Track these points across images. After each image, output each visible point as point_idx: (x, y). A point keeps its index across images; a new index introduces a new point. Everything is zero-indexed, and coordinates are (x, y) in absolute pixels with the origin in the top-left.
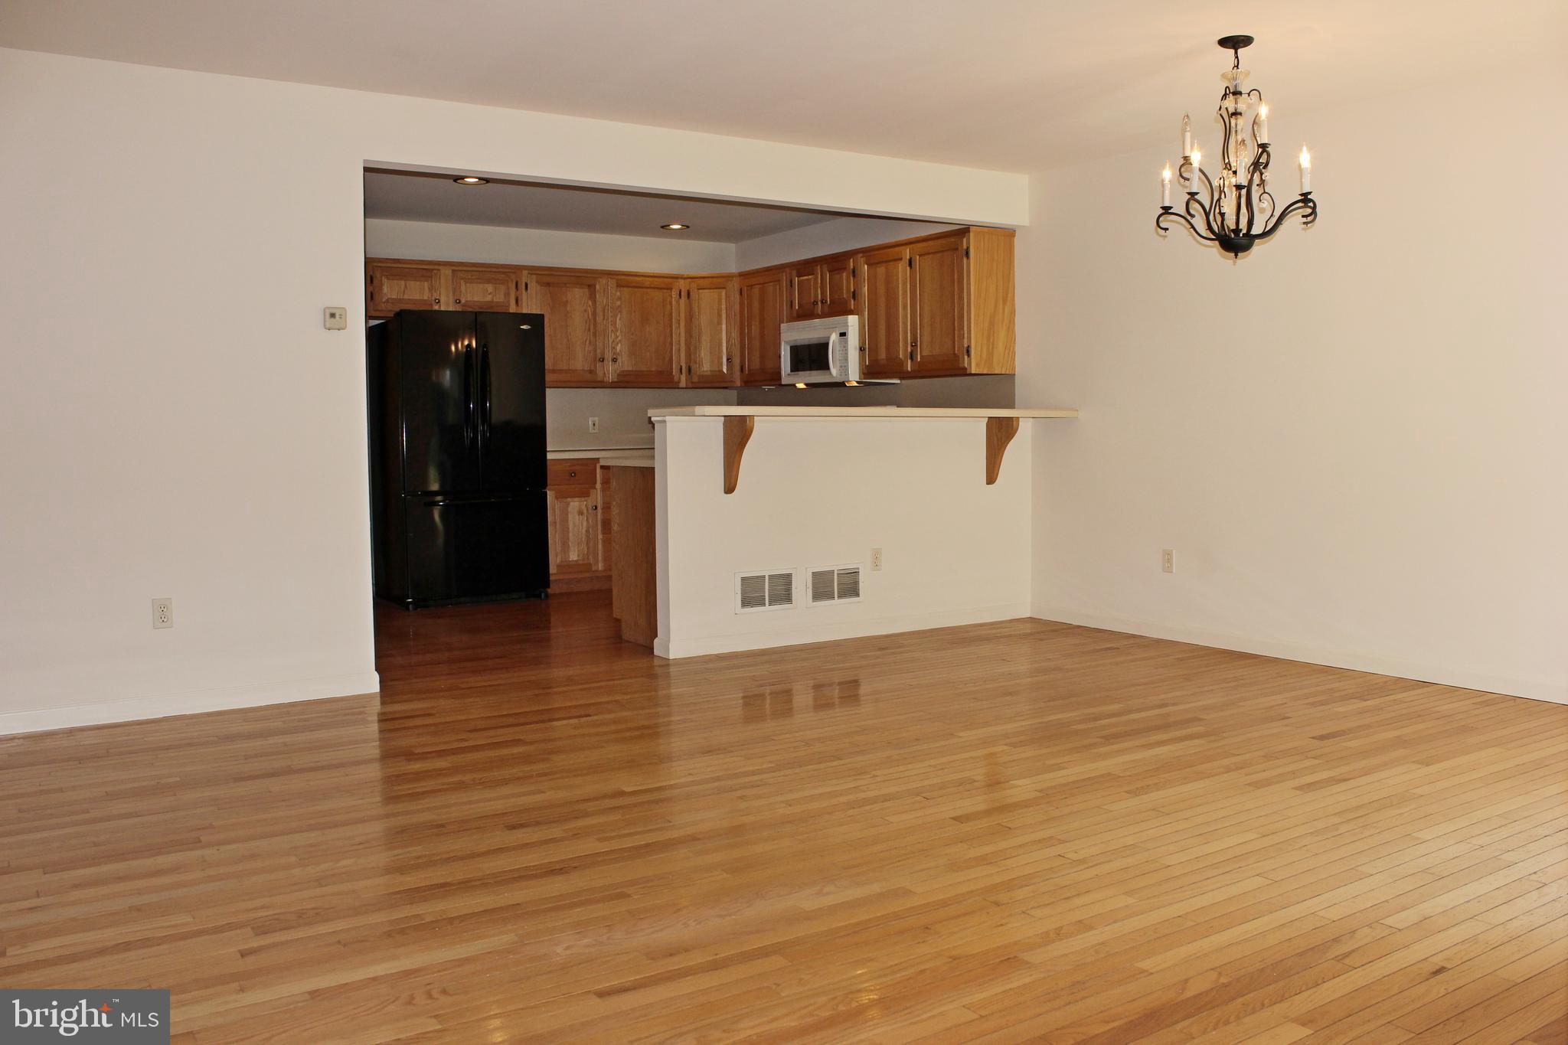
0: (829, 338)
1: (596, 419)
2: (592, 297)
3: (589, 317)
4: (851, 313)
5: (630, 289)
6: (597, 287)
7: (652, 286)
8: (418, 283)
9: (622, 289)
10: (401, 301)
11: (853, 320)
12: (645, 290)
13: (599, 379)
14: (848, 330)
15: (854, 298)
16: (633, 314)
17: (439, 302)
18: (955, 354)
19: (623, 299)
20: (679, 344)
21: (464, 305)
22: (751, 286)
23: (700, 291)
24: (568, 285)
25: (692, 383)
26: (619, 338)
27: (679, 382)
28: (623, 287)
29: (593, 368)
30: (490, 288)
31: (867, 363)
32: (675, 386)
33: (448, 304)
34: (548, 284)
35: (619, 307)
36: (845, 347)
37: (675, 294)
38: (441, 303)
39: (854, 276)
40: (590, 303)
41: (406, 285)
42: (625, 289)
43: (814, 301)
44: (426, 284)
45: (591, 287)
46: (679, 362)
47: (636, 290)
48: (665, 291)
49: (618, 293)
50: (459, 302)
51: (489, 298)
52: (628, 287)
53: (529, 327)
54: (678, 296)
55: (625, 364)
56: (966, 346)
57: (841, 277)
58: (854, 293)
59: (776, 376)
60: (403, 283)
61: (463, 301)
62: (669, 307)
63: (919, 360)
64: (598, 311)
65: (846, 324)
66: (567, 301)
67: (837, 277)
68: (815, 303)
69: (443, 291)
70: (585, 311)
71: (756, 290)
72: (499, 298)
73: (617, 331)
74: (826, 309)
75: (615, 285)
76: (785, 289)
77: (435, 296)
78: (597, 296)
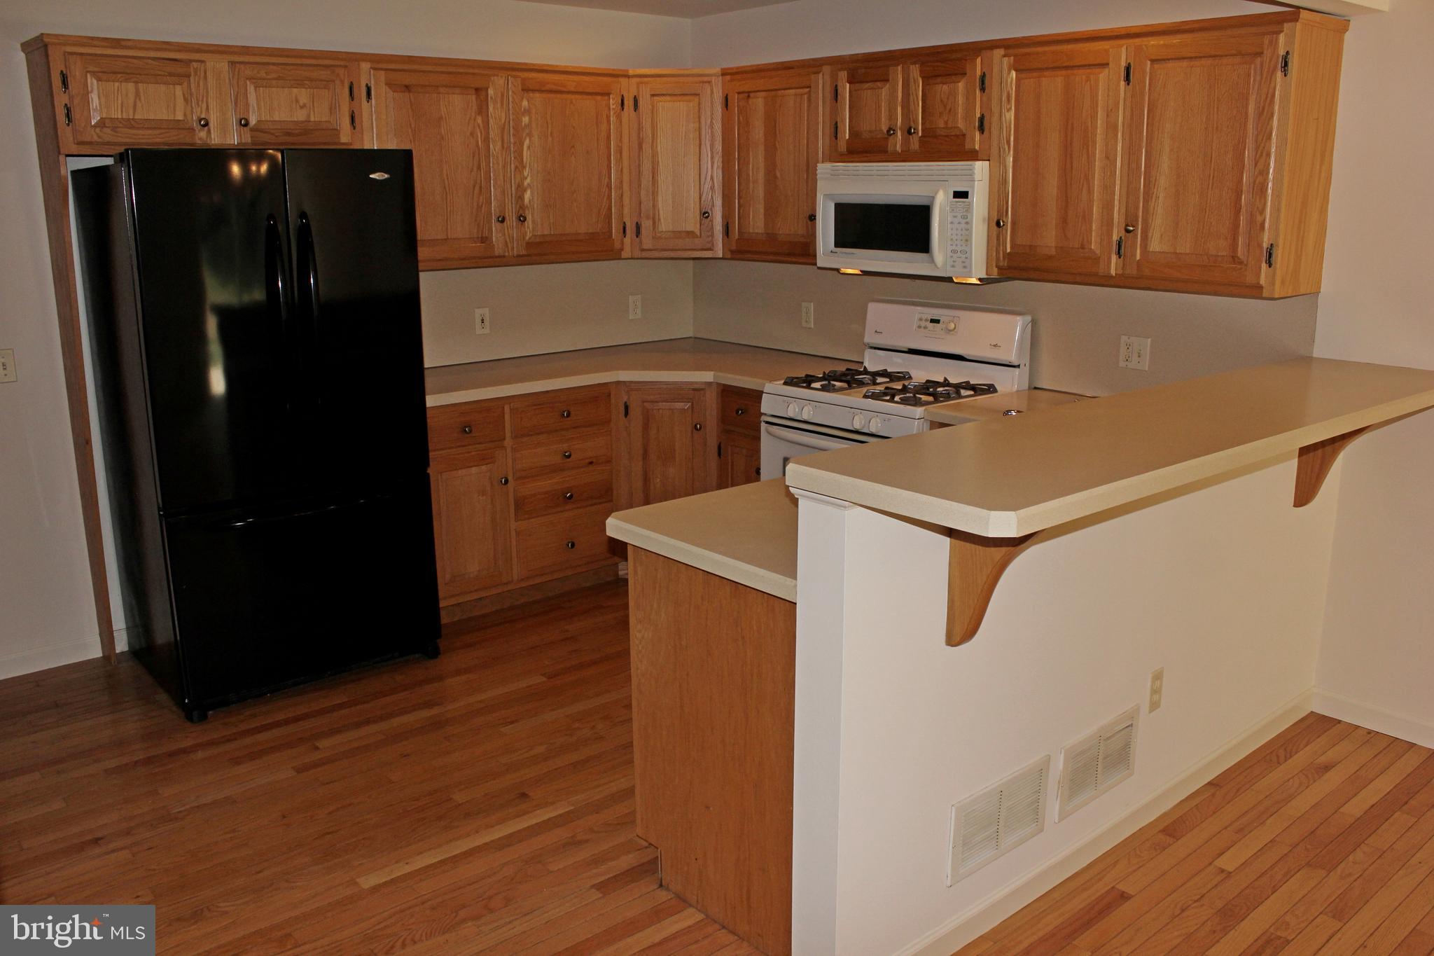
0: (933, 198)
1: (486, 311)
2: (482, 109)
3: (478, 146)
4: (973, 156)
5: (544, 95)
6: (491, 92)
7: (581, 90)
8: (163, 88)
9: (531, 95)
10: (130, 124)
11: (980, 169)
12: (570, 96)
13: (497, 253)
14: (973, 187)
15: (981, 129)
16: (550, 139)
17: (207, 124)
18: (1234, 258)
19: (534, 111)
20: (621, 187)
21: (253, 130)
22: (748, 95)
23: (655, 98)
24: (442, 90)
25: (643, 250)
26: (528, 180)
27: (622, 250)
28: (533, 91)
29: (486, 234)
30: (303, 95)
31: (1008, 250)
32: (615, 255)
33: (224, 130)
34: (408, 88)
35: (529, 125)
36: (964, 217)
37: (613, 102)
38: (211, 125)
39: (983, 89)
40: (479, 120)
41: (137, 94)
42: (537, 95)
43: (890, 129)
44: (179, 91)
45: (480, 91)
46: (621, 215)
47: (552, 95)
48: (599, 98)
49: (525, 103)
50: (246, 125)
51: (300, 116)
52: (541, 91)
53: (386, 176)
54: (620, 107)
55: (536, 226)
56: (1265, 245)
57: (953, 94)
58: (982, 119)
59: (804, 252)
60: (131, 86)
61: (253, 121)
62: (604, 127)
63: (1138, 257)
64: (492, 134)
65: (970, 177)
66: (441, 118)
67: (942, 89)
68: (891, 131)
69: (213, 104)
70: (472, 134)
71: (759, 102)
72: (319, 115)
73: (524, 167)
74: (915, 144)
75: (520, 88)
76: (820, 103)
77: (199, 112)
78: (491, 109)
